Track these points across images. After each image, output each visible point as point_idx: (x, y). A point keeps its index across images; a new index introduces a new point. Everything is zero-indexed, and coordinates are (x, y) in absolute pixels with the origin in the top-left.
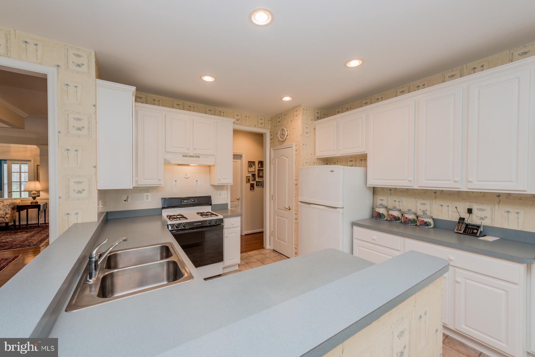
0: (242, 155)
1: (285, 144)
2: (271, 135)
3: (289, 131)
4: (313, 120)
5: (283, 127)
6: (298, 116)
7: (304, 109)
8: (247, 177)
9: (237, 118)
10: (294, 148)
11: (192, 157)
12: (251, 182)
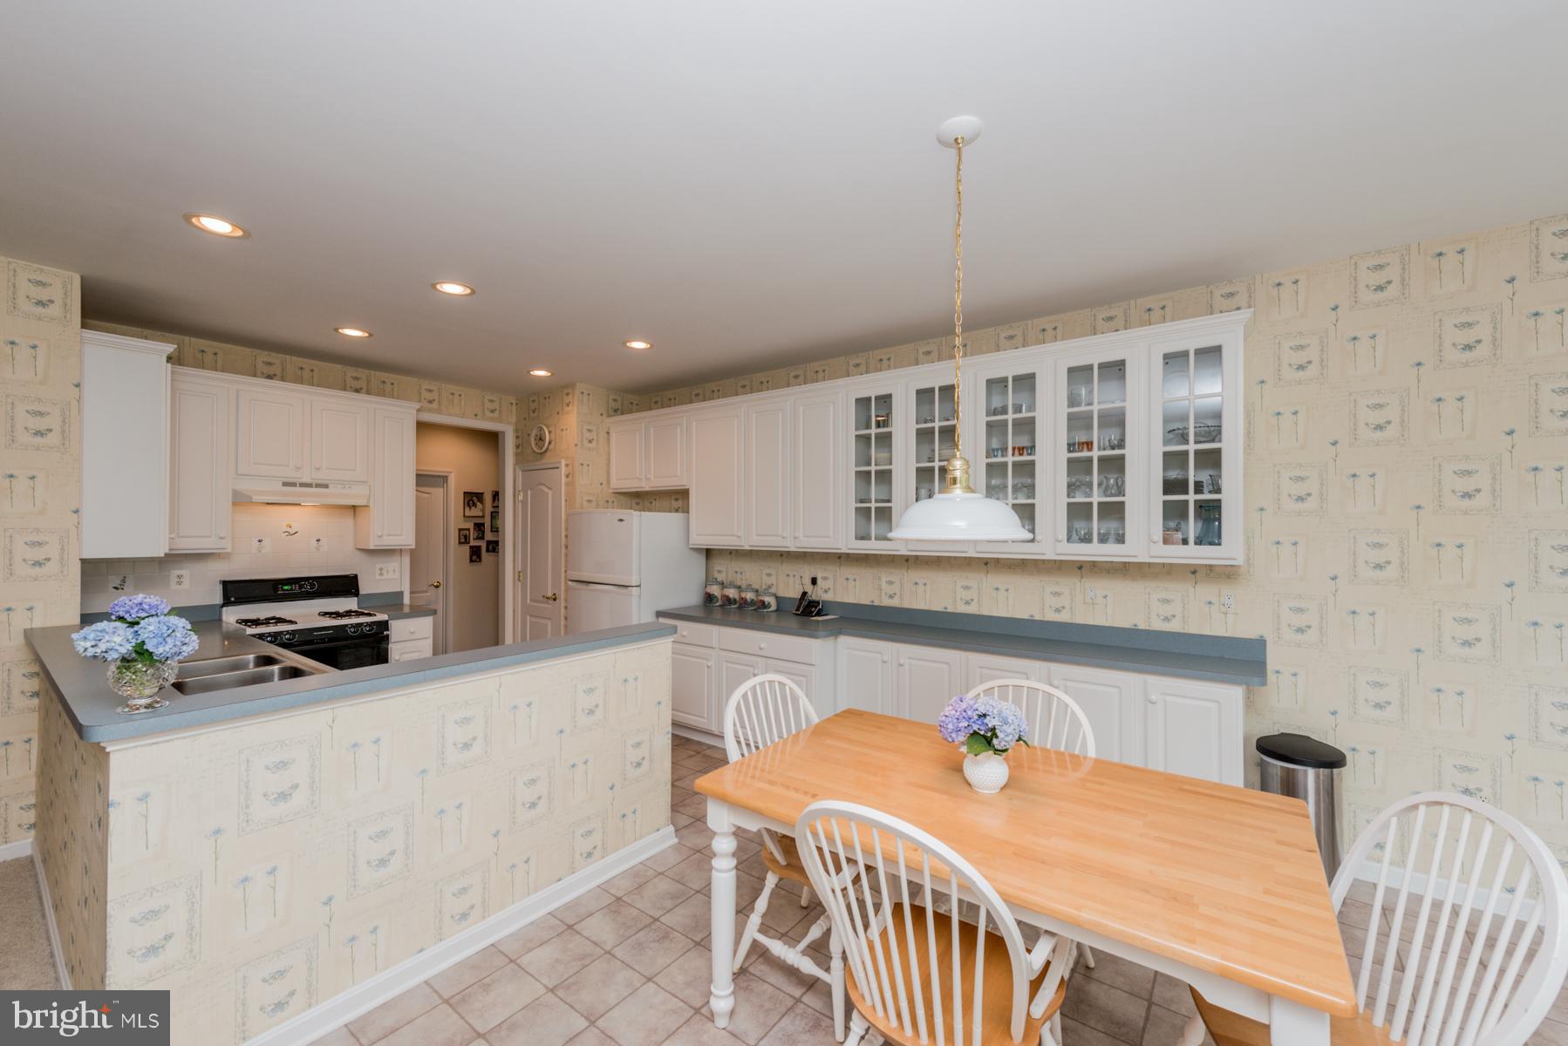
0: (447, 477)
1: (548, 460)
2: (517, 437)
3: (553, 435)
4: (604, 416)
5: (541, 423)
6: (571, 405)
7: (582, 393)
8: (460, 530)
9: (429, 396)
10: (563, 470)
11: (309, 485)
12: (473, 543)
